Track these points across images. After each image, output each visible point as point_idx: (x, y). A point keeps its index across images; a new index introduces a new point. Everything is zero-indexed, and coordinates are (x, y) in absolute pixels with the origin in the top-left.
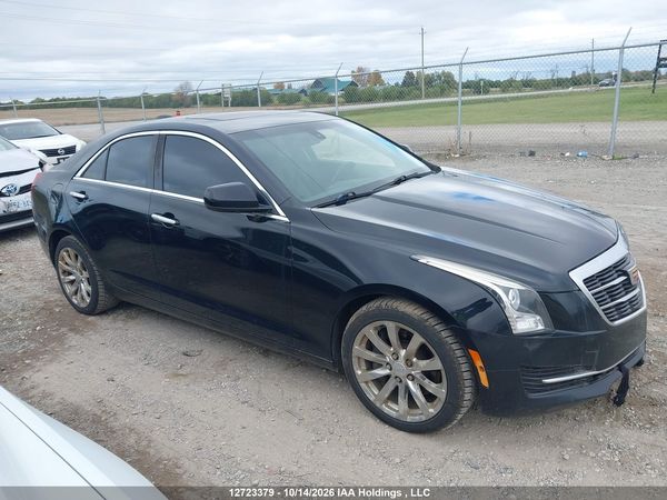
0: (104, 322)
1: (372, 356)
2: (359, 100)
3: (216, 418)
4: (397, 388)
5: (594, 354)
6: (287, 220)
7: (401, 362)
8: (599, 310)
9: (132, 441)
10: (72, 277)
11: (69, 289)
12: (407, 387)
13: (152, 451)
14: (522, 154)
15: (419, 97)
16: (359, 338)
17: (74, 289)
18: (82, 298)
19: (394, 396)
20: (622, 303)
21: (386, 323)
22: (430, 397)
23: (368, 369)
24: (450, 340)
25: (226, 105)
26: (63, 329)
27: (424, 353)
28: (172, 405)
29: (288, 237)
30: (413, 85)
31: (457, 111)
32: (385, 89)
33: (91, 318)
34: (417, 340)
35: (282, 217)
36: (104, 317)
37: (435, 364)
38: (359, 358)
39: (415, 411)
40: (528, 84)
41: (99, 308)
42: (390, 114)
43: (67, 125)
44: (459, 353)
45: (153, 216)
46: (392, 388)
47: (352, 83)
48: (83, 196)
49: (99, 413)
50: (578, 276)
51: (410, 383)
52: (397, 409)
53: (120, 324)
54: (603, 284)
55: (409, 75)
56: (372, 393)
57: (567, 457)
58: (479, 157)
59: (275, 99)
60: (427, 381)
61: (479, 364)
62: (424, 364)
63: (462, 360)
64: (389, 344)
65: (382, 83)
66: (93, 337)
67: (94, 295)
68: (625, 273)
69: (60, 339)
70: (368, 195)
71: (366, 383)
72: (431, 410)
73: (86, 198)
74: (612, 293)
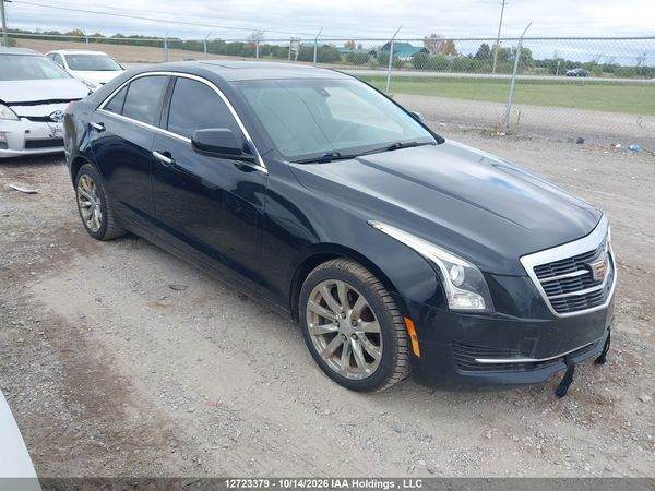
0: (110, 249)
1: (323, 311)
2: (429, 68)
3: (178, 348)
4: (342, 345)
5: (533, 342)
6: (266, 171)
7: (348, 321)
8: (546, 299)
9: (98, 356)
10: (88, 203)
11: (85, 213)
12: (350, 346)
13: (112, 367)
14: (570, 140)
15: (489, 71)
16: (313, 294)
17: (89, 214)
18: (95, 224)
19: (338, 353)
20: (578, 296)
21: (337, 282)
22: (369, 359)
23: (320, 324)
24: (390, 306)
25: (293, 59)
26: (73, 249)
27: (367, 315)
28: (144, 331)
29: (264, 187)
30: (486, 58)
31: (509, 89)
32: (456, 60)
33: (101, 243)
34: (362, 302)
35: (262, 168)
36: (112, 243)
37: (375, 327)
38: (313, 313)
39: (354, 369)
40: (610, 69)
41: (108, 235)
42: (456, 85)
43: (139, 62)
44: (396, 320)
45: (155, 153)
46: (338, 345)
47: (424, 50)
48: (101, 127)
49: (79, 327)
50: (529, 263)
51: (353, 342)
52: (340, 365)
53: (123, 252)
54: (557, 275)
55: (484, 47)
56: (321, 346)
57: (489, 436)
58: (524, 138)
59: (343, 57)
60: (367, 342)
61: (413, 333)
62: (366, 326)
63: (398, 327)
64: (339, 303)
65: (454, 53)
66: (96, 261)
67: (104, 221)
68: (588, 267)
69: (67, 258)
70: (352, 157)
71: (317, 336)
72: (367, 371)
73: (104, 130)
74: (567, 285)
